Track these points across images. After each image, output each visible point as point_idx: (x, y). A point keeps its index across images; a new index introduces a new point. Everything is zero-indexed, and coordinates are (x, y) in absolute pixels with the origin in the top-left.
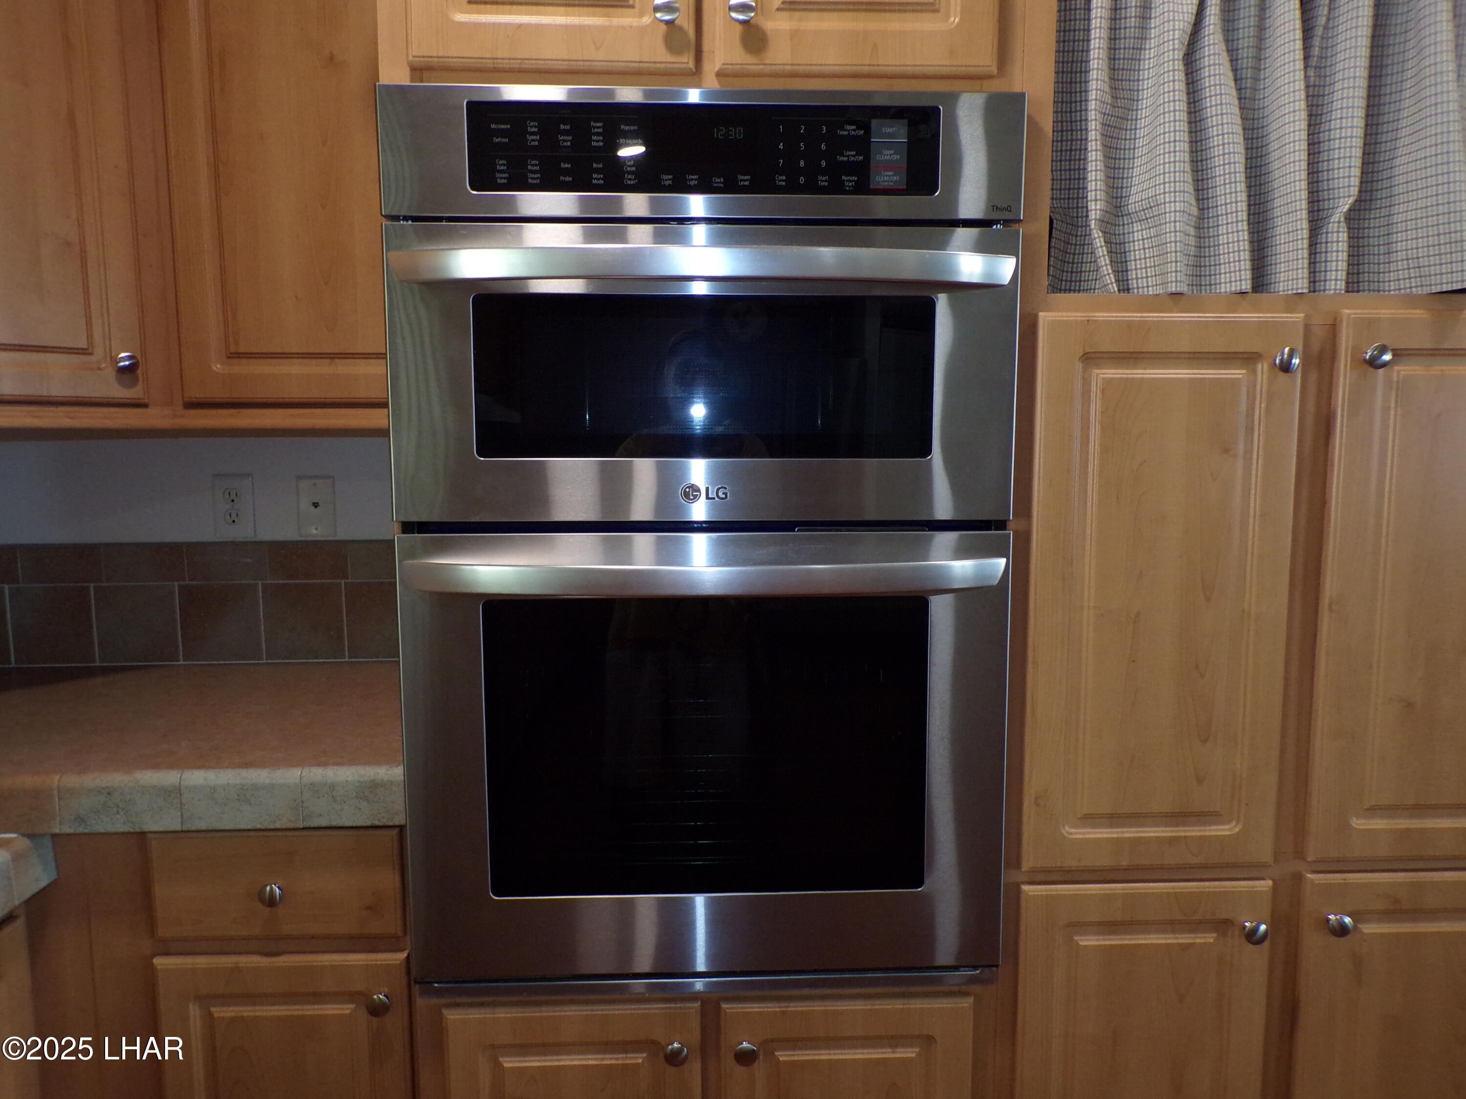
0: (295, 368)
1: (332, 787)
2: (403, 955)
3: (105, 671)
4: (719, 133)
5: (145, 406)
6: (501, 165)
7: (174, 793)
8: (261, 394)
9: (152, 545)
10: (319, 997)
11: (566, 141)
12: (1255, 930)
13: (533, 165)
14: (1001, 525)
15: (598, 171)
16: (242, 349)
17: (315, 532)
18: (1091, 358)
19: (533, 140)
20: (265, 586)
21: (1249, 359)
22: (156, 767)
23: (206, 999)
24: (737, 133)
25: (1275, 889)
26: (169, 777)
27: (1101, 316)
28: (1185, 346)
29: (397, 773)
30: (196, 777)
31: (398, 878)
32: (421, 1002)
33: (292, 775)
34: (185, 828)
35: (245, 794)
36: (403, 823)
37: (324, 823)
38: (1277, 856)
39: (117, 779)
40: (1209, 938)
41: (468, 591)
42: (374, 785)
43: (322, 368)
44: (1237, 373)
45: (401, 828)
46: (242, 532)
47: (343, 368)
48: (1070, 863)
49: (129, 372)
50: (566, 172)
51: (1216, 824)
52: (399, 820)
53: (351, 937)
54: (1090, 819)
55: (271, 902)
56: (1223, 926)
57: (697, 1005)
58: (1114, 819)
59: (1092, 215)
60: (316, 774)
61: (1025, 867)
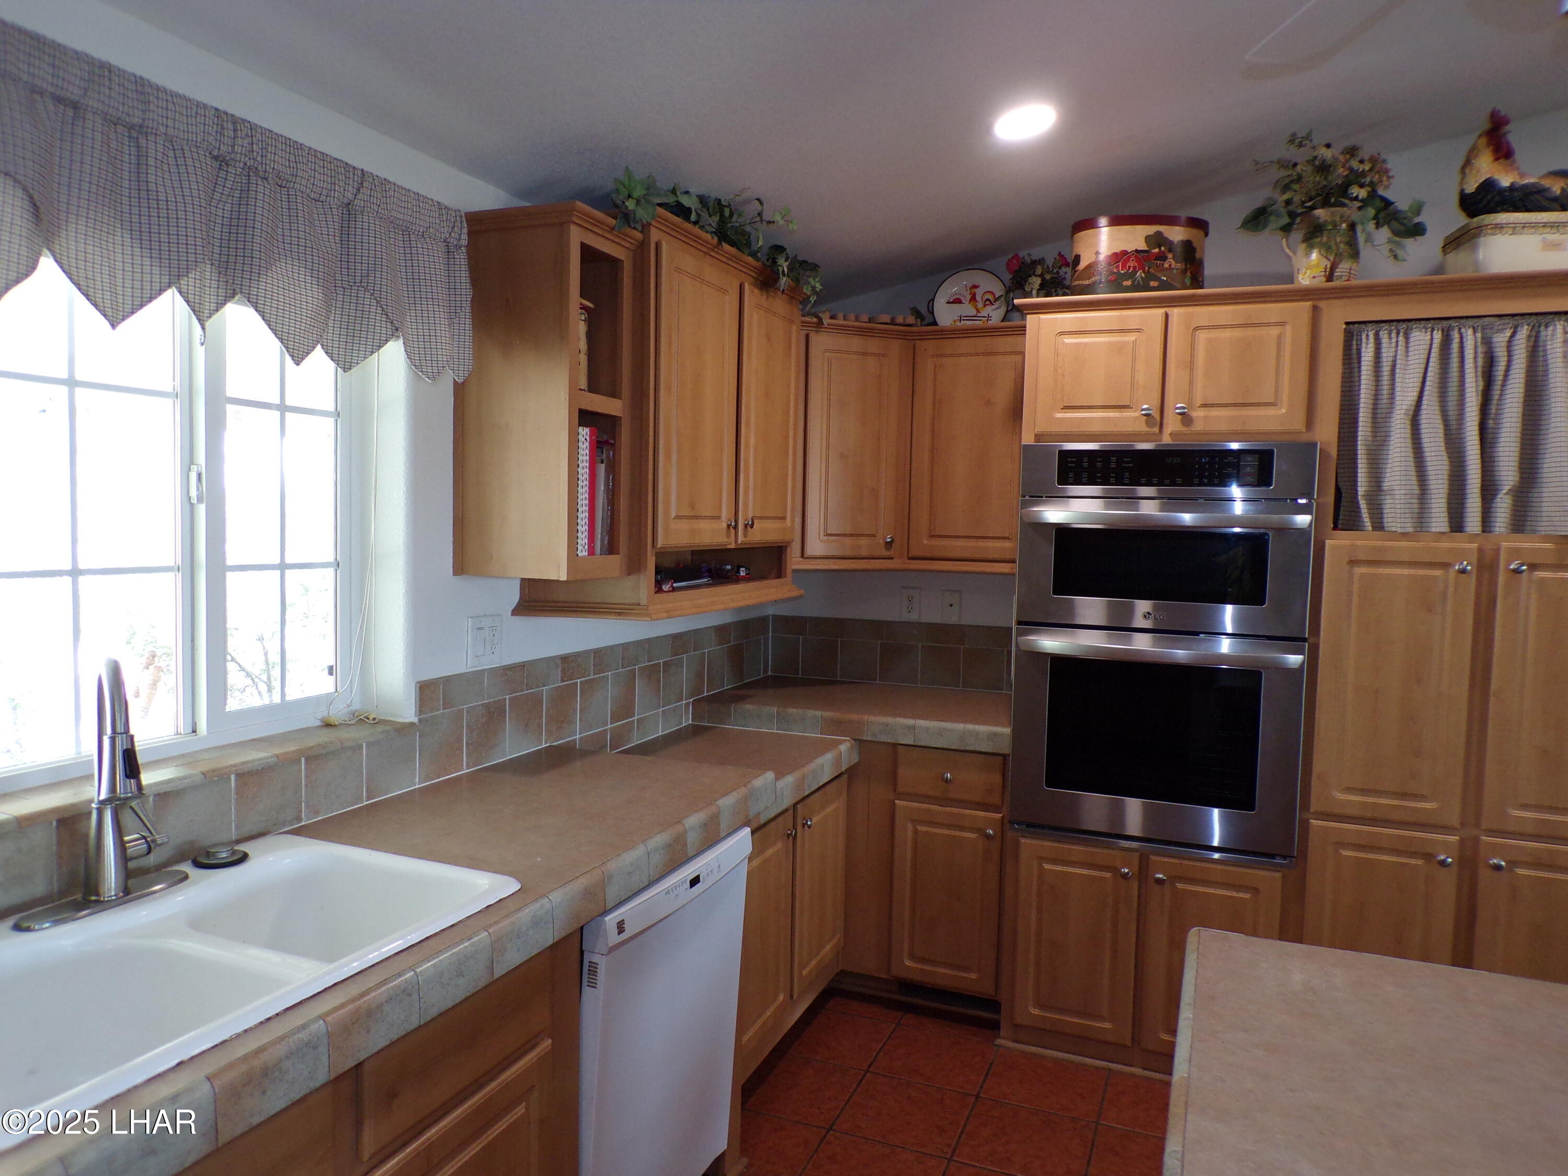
0: (961, 543)
1: (977, 733)
2: (1001, 815)
3: (843, 683)
4: (1169, 460)
5: (892, 558)
6: (1071, 475)
7: (913, 728)
8: (943, 554)
9: (872, 621)
10: (962, 828)
11: (1099, 465)
12: (1444, 861)
13: (1085, 475)
14: (1305, 640)
15: (1112, 477)
16: (937, 533)
17: (954, 620)
18: (1353, 562)
19: (1086, 465)
20: (923, 647)
21: (1445, 566)
22: (904, 717)
23: (915, 822)
24: (1177, 460)
25: (1462, 841)
26: (910, 722)
27: (1359, 543)
28: (1406, 558)
29: (1007, 731)
30: (921, 723)
31: (1001, 780)
32: (1010, 834)
33: (961, 726)
34: (916, 744)
35: (941, 733)
36: (1007, 752)
37: (972, 748)
38: (1463, 824)
39: (890, 720)
40: (1420, 862)
41: (1041, 651)
42: (995, 734)
43: (972, 543)
44: (1438, 573)
45: (1005, 756)
46: (913, 617)
47: (981, 543)
48: (1337, 810)
49: (889, 545)
50: (1099, 478)
51: (1425, 802)
52: (1007, 751)
53: (978, 804)
54: (1349, 790)
55: (947, 781)
56: (1428, 857)
57: (1138, 854)
58: (1364, 791)
59: (1360, 493)
60: (970, 727)
61: (1311, 810)
